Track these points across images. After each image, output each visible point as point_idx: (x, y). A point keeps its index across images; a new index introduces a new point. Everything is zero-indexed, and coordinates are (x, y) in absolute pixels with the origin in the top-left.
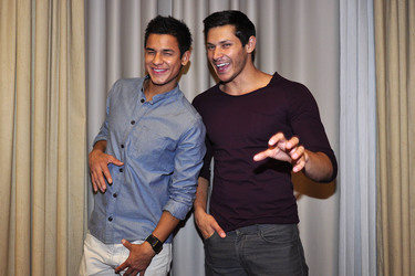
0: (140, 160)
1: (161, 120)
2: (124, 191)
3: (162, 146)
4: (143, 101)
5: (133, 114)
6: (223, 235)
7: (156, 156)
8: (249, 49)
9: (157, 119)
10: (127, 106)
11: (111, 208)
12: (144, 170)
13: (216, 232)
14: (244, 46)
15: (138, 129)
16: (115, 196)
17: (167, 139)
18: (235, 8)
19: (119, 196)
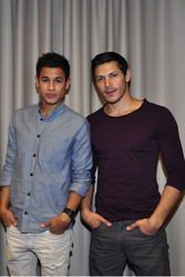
11: (27, 204)
18: (111, 50)
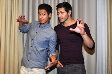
0: (38, 44)
1: (45, 32)
2: (33, 52)
3: (44, 40)
4: (39, 27)
5: (37, 30)
6: (62, 66)
7: (42, 43)
8: (69, 14)
9: (43, 32)
10: (35, 28)
11: (29, 57)
12: (38, 47)
13: (60, 66)
14: (67, 13)
15: (38, 35)
16: (30, 54)
17: (46, 38)
19: (31, 54)
